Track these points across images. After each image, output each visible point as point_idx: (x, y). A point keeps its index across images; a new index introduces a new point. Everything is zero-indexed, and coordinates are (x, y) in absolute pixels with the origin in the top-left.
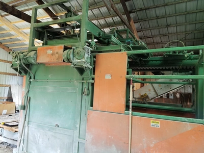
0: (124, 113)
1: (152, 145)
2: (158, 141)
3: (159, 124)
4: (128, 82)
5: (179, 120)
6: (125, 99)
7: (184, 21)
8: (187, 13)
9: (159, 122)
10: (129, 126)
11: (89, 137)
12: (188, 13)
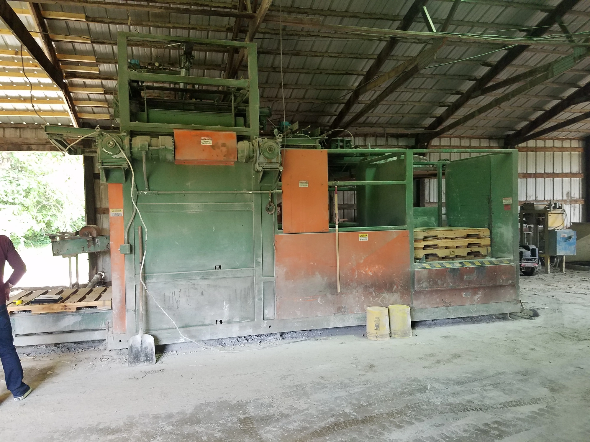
0: (327, 231)
1: (362, 261)
2: (367, 255)
3: (367, 237)
4: (331, 192)
5: (386, 229)
6: (328, 213)
7: (308, 83)
8: (320, 71)
9: (367, 234)
10: (335, 245)
11: (280, 271)
12: (321, 73)
